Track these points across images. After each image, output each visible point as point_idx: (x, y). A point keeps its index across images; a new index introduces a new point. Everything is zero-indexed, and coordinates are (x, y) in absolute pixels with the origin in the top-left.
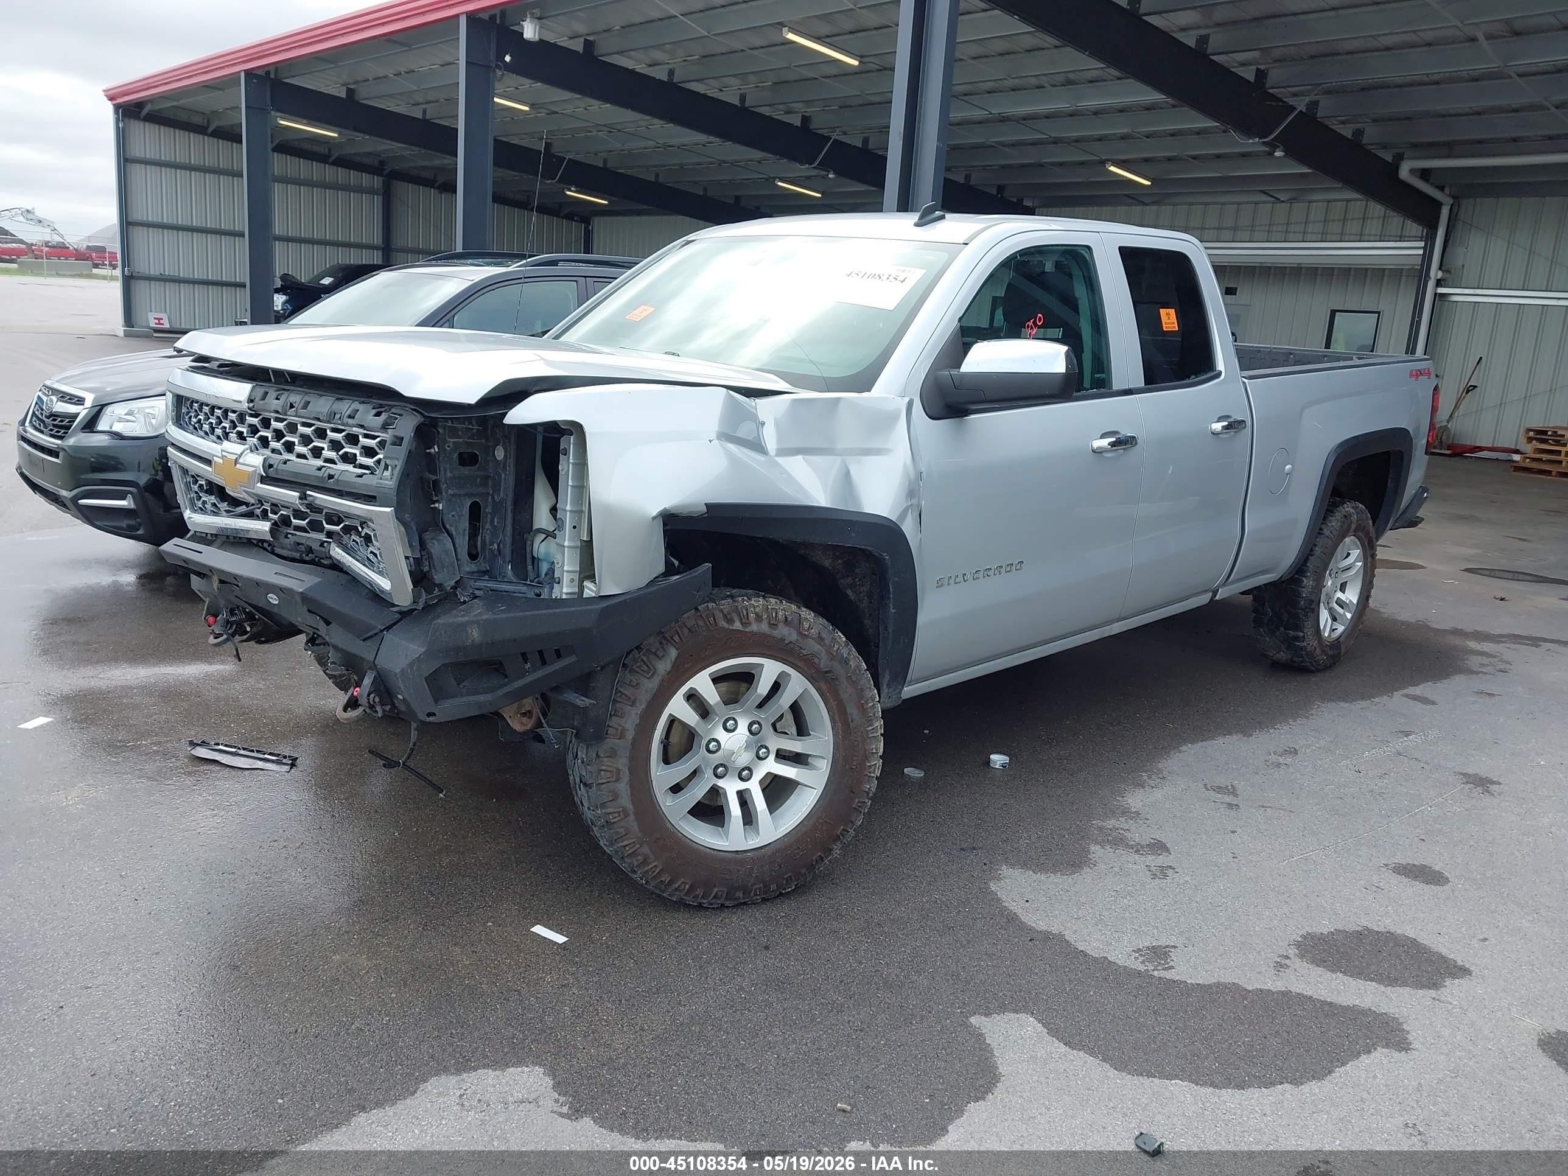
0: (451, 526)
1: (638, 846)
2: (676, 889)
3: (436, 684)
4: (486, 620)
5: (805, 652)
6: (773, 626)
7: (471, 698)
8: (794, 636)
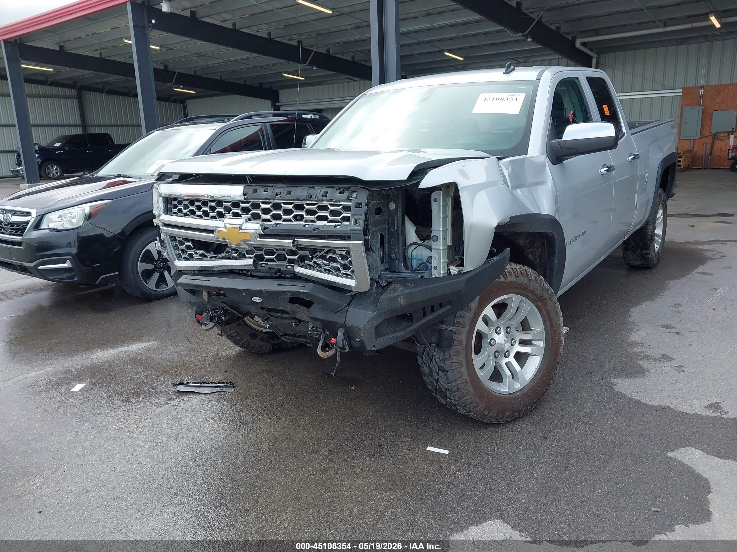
0: (374, 247)
1: (473, 399)
2: (490, 417)
3: (378, 331)
4: (407, 293)
5: (531, 288)
6: (517, 277)
7: (393, 335)
8: (526, 281)
